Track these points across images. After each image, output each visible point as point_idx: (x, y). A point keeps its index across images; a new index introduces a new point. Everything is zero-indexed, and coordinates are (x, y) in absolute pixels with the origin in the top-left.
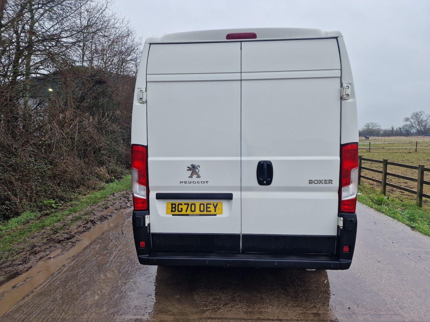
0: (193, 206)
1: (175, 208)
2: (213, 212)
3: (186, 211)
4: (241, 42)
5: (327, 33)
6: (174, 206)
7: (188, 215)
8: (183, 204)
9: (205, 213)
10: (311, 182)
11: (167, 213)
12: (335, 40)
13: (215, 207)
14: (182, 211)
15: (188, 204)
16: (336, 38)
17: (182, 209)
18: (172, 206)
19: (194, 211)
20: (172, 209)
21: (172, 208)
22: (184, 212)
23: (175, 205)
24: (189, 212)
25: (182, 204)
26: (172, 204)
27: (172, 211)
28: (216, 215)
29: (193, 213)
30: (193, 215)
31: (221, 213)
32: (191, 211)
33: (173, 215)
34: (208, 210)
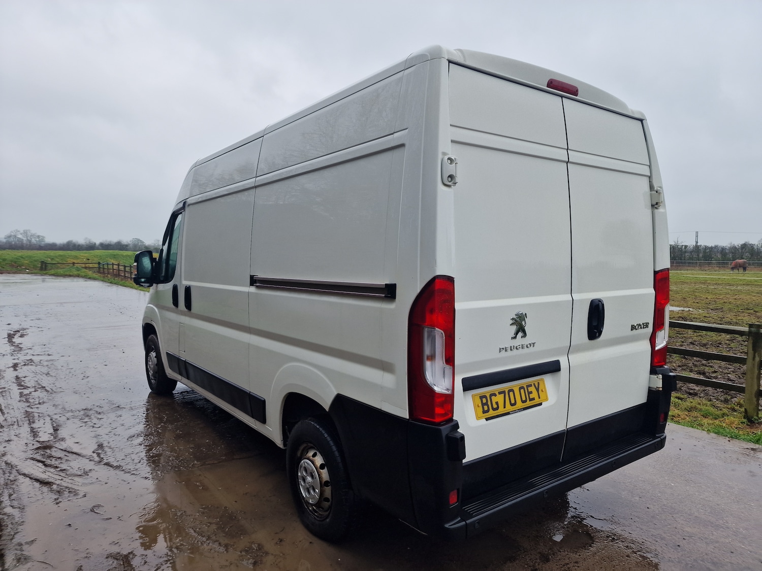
0: (511, 394)
1: (486, 404)
2: (537, 401)
3: (505, 407)
4: (562, 97)
5: (633, 112)
6: (484, 400)
7: (508, 414)
8: (497, 394)
9: (529, 403)
10: (633, 328)
11: (478, 418)
12: (640, 122)
13: (538, 390)
14: (497, 408)
15: (504, 392)
16: (641, 120)
17: (497, 403)
18: (482, 401)
19: (515, 404)
20: (483, 408)
21: (483, 404)
22: (501, 410)
23: (485, 397)
24: (509, 408)
25: (495, 395)
26: (481, 398)
27: (484, 412)
28: (540, 404)
29: (514, 408)
30: (515, 412)
31: (546, 399)
32: (512, 405)
33: (487, 419)
34: (531, 398)
